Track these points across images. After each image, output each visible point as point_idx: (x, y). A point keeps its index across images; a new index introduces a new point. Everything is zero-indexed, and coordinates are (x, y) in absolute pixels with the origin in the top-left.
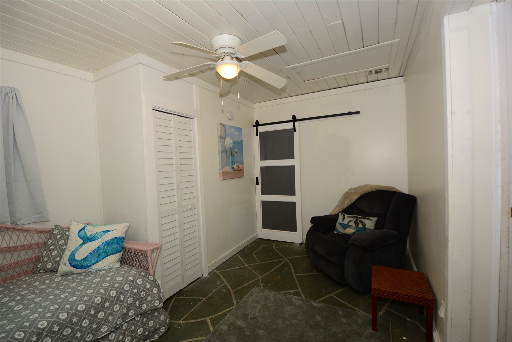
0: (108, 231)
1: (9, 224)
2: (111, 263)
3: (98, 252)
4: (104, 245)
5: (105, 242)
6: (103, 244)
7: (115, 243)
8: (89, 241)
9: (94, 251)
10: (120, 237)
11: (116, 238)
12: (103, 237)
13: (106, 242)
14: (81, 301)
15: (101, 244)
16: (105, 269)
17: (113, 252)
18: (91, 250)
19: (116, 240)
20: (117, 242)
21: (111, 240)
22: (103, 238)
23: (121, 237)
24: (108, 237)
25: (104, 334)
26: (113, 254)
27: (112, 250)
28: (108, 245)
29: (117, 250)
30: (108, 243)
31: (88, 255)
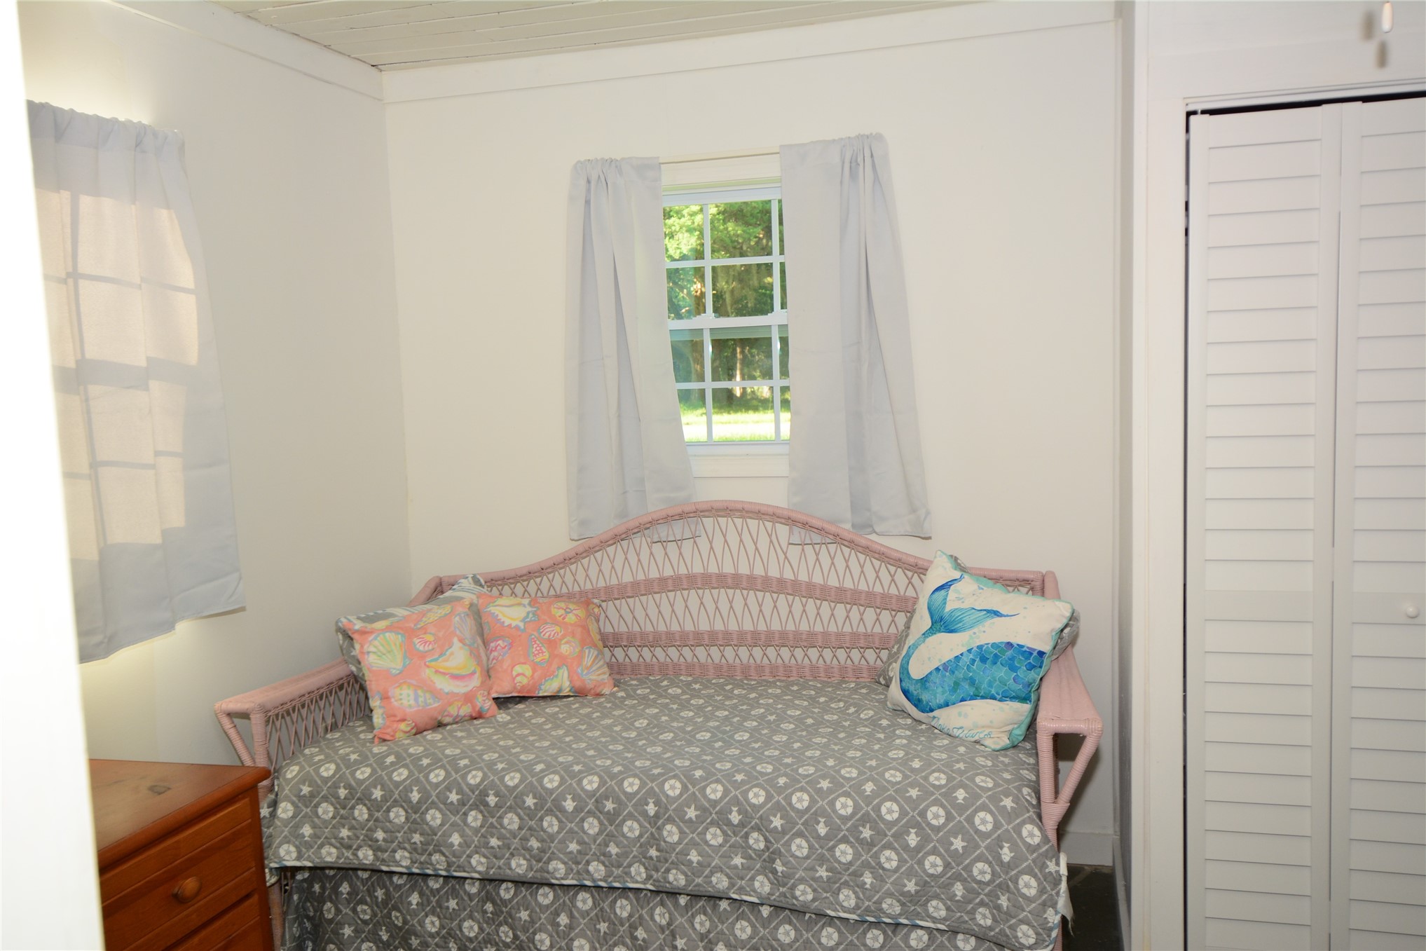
0: (997, 614)
1: (848, 526)
2: (983, 727)
3: (953, 673)
4: (971, 656)
5: (978, 647)
6: (969, 651)
7: (1004, 662)
8: (942, 630)
9: (945, 666)
10: (1023, 646)
11: (1009, 645)
12: (975, 630)
13: (980, 647)
14: (899, 793)
15: (964, 650)
16: (961, 736)
17: (993, 692)
18: (940, 660)
19: (1010, 653)
20: (1010, 659)
21: (994, 645)
22: (975, 633)
23: (1028, 648)
24: (991, 633)
25: (845, 912)
26: (993, 698)
27: (990, 684)
28: (984, 660)
29: (1006, 688)
30: (985, 656)
31: (931, 673)
